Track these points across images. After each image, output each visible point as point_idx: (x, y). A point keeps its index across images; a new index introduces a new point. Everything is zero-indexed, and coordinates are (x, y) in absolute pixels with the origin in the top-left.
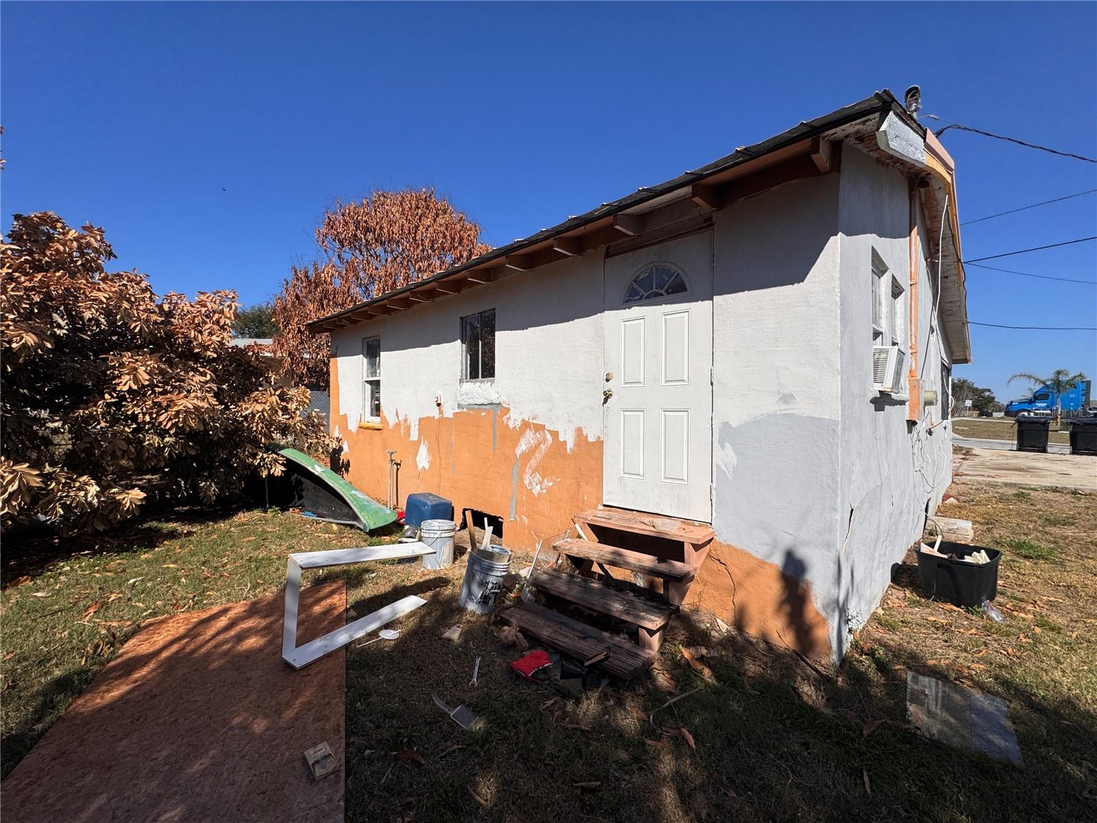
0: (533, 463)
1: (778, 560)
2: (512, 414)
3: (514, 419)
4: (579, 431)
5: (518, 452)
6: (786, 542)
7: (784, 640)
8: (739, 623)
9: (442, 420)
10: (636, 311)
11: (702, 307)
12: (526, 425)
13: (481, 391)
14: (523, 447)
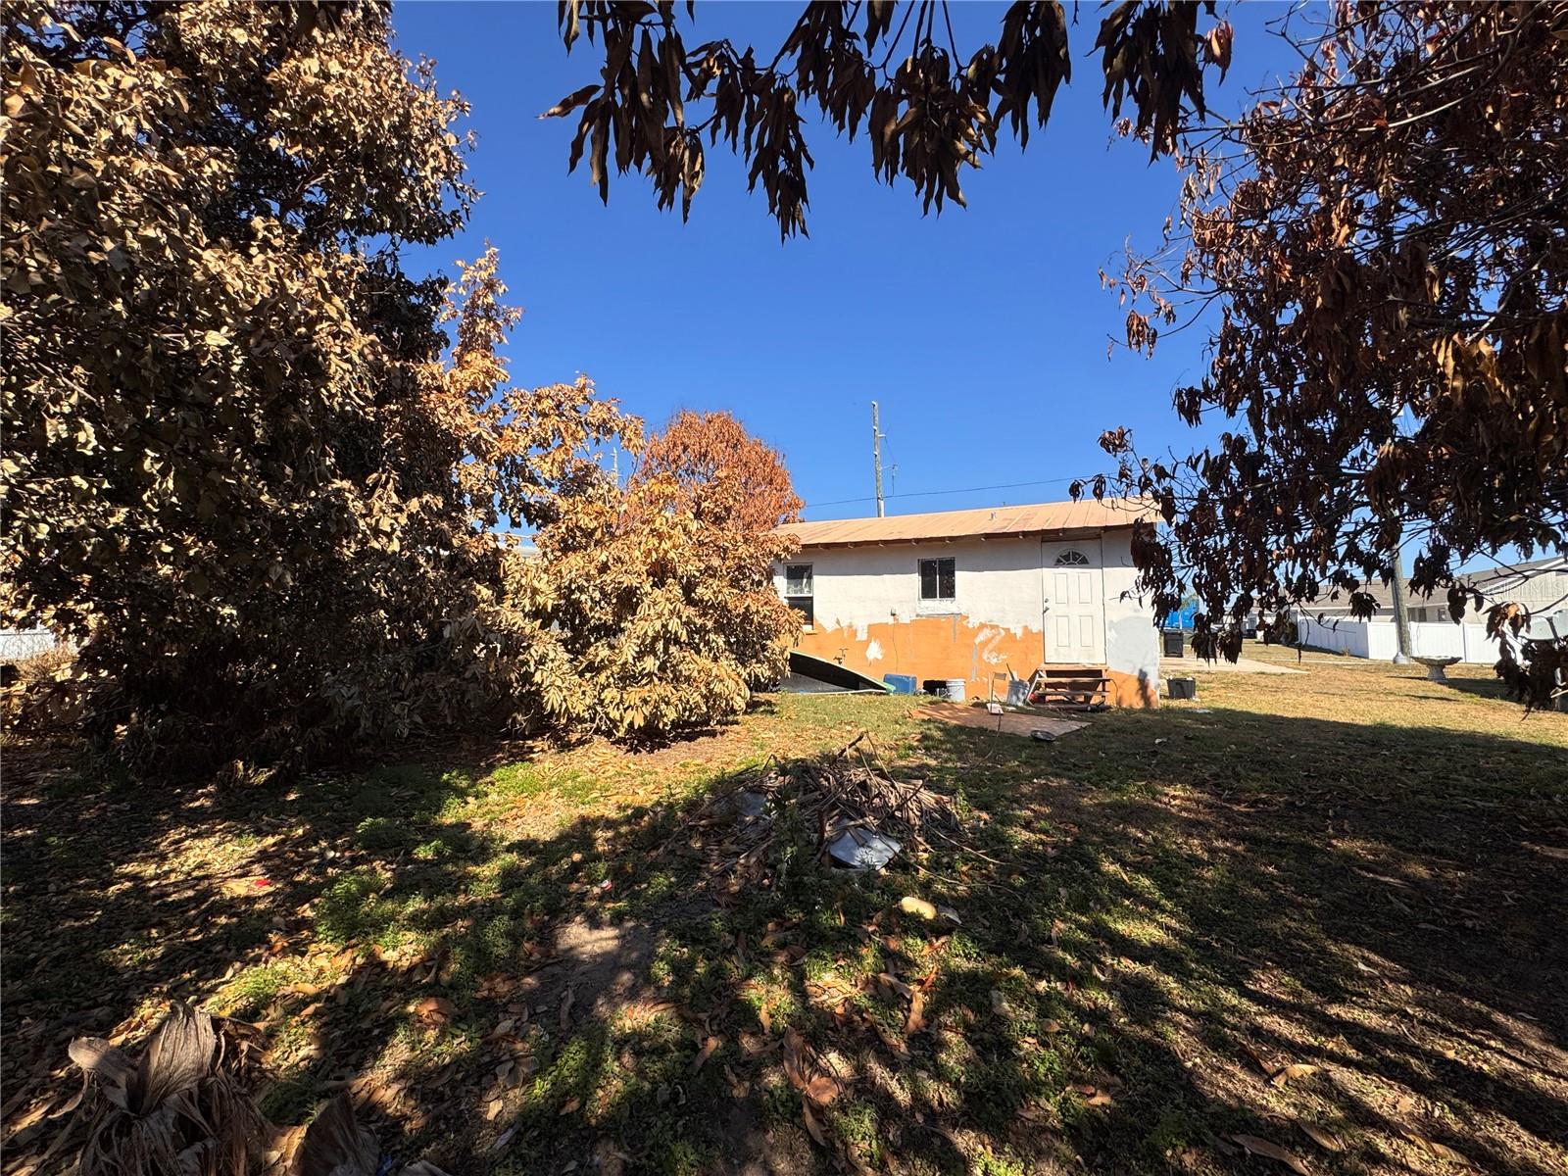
0: (990, 646)
1: (1136, 674)
2: (971, 619)
3: (973, 622)
4: (1026, 627)
5: (977, 641)
6: (1139, 667)
7: (1139, 704)
8: (1119, 703)
9: (898, 625)
10: (1061, 570)
11: (1096, 572)
12: (982, 626)
13: (938, 606)
14: (981, 638)
